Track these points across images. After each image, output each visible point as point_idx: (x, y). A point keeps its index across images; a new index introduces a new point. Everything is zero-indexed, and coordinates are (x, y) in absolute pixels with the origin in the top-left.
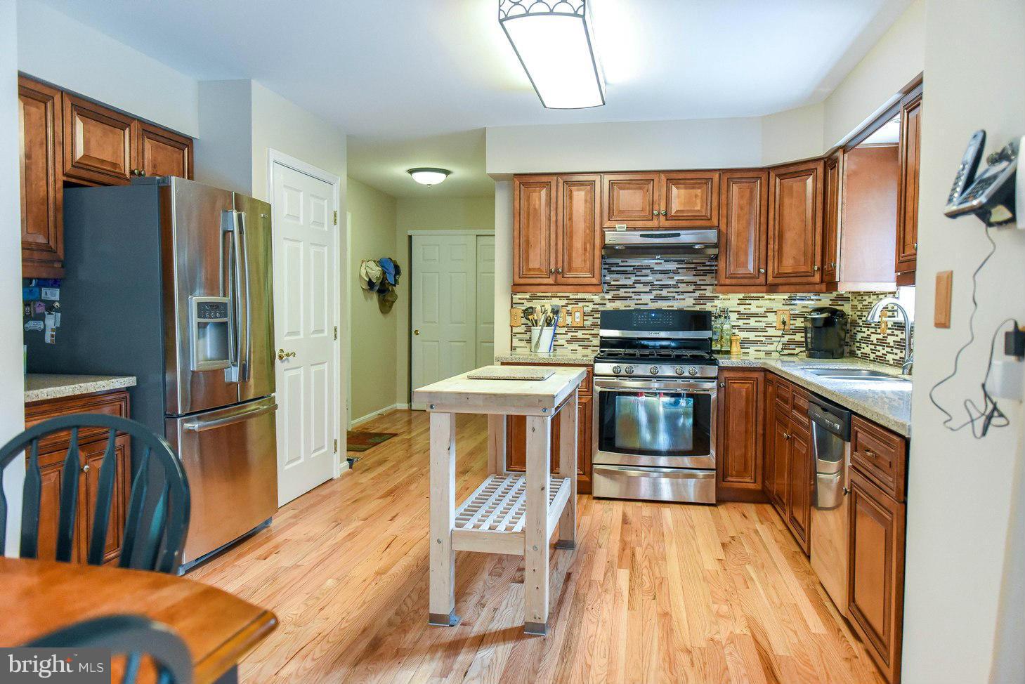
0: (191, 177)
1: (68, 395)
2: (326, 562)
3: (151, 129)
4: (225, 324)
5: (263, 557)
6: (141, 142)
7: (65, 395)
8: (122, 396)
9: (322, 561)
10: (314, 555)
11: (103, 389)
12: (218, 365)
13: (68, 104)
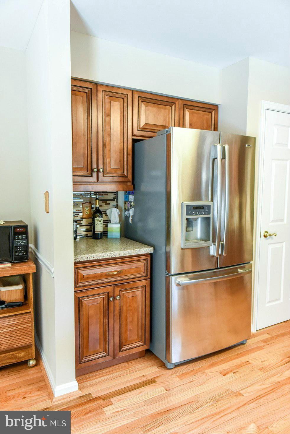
0: (216, 129)
1: (107, 257)
2: (261, 400)
3: (189, 103)
4: (209, 218)
5: (224, 373)
6: (182, 112)
7: (105, 258)
8: (146, 258)
9: (259, 398)
10: (257, 387)
11: (130, 255)
12: (204, 244)
13: (136, 96)
